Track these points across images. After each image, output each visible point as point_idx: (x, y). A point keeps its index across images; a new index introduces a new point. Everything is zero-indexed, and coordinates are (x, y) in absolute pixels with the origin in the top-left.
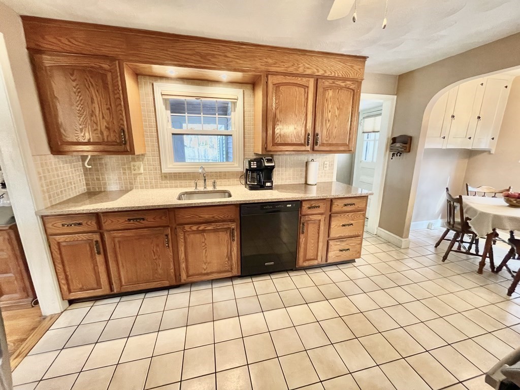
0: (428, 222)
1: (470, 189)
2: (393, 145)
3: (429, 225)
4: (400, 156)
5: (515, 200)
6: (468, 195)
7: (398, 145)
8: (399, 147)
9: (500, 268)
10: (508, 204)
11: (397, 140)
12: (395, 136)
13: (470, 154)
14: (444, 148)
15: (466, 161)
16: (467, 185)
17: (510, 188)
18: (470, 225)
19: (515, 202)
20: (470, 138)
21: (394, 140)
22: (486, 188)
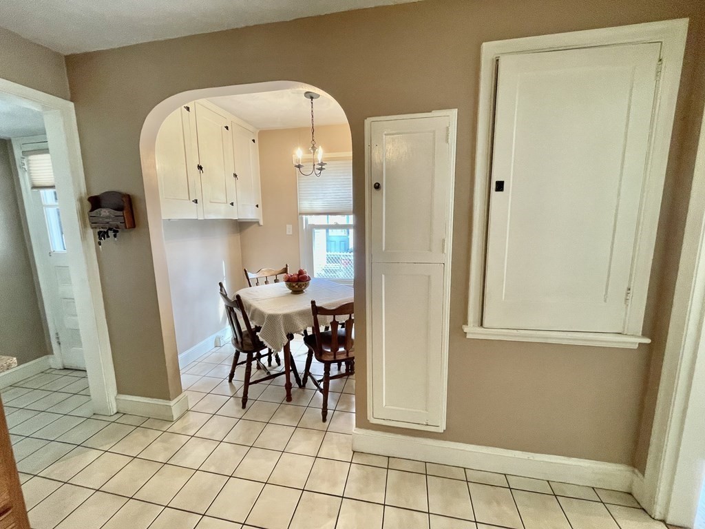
0: (214, 336)
1: (251, 275)
2: (94, 213)
3: (216, 341)
4: (115, 236)
5: (297, 285)
6: (250, 286)
7: (104, 212)
8: (107, 217)
9: (305, 380)
10: (291, 291)
11: (103, 203)
12: (96, 193)
13: (240, 226)
14: (201, 218)
15: (238, 237)
16: (245, 271)
17: (287, 266)
18: (261, 339)
19: (297, 287)
20: (232, 204)
21: (95, 202)
22: (266, 271)
